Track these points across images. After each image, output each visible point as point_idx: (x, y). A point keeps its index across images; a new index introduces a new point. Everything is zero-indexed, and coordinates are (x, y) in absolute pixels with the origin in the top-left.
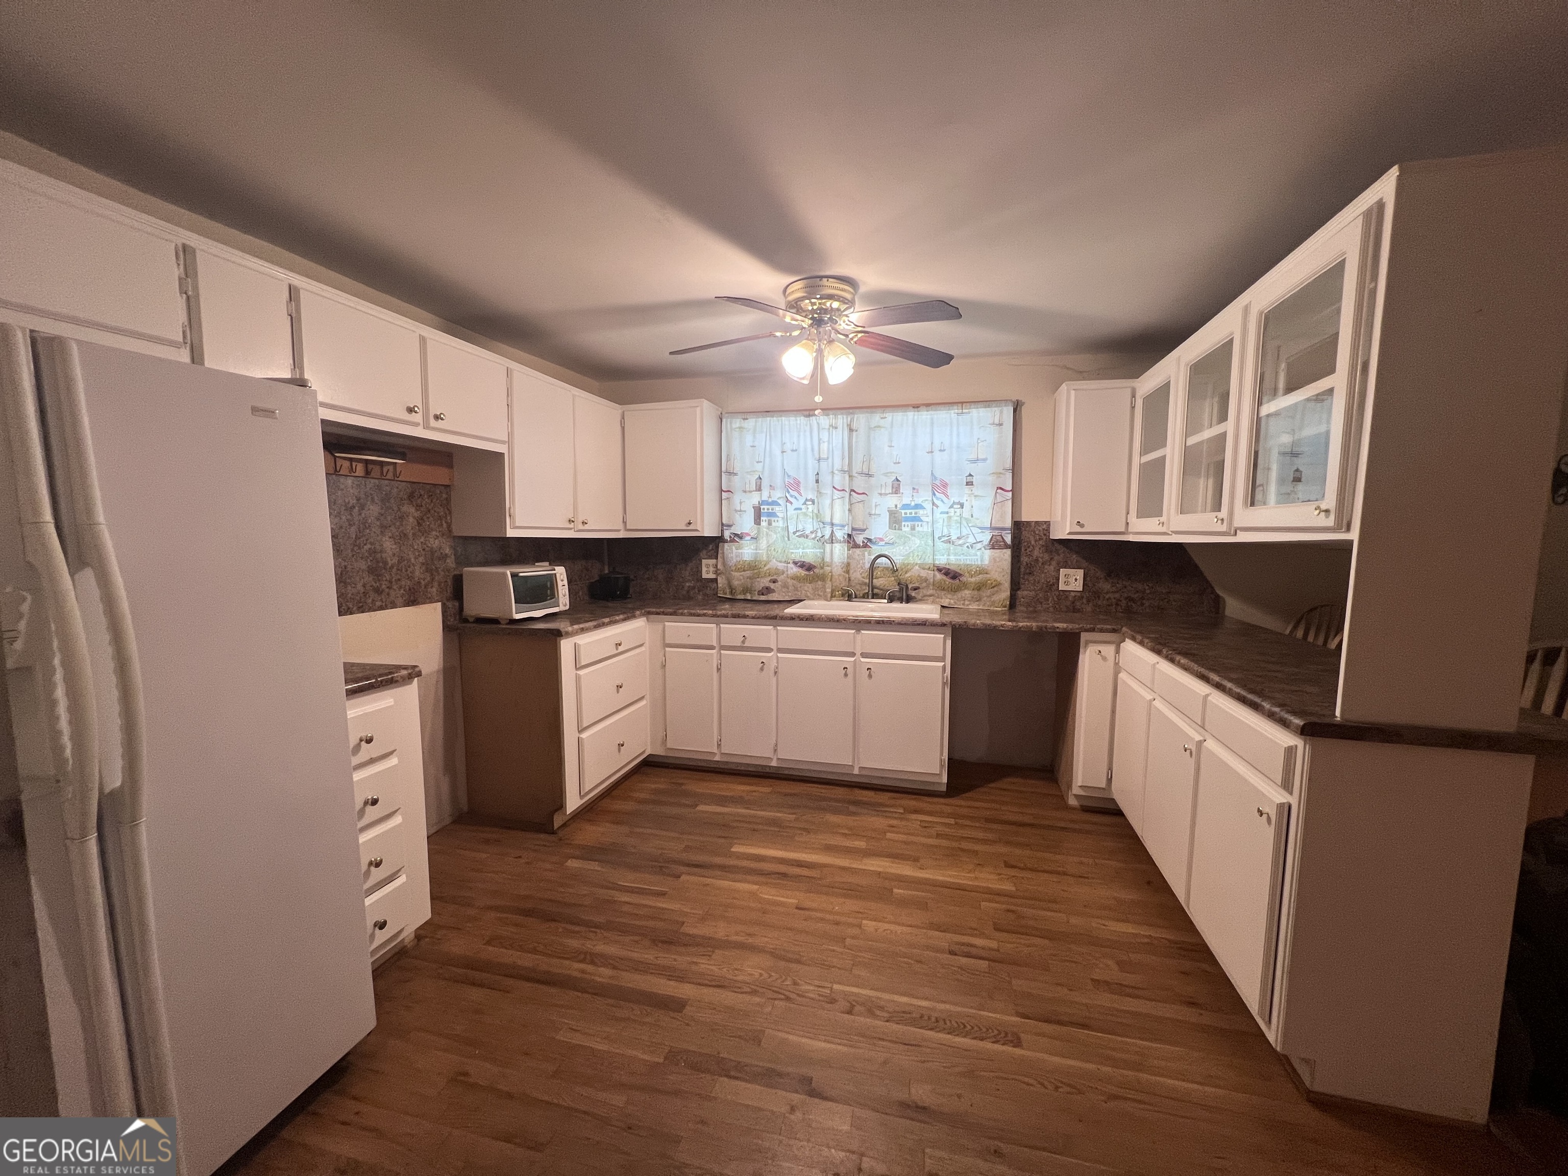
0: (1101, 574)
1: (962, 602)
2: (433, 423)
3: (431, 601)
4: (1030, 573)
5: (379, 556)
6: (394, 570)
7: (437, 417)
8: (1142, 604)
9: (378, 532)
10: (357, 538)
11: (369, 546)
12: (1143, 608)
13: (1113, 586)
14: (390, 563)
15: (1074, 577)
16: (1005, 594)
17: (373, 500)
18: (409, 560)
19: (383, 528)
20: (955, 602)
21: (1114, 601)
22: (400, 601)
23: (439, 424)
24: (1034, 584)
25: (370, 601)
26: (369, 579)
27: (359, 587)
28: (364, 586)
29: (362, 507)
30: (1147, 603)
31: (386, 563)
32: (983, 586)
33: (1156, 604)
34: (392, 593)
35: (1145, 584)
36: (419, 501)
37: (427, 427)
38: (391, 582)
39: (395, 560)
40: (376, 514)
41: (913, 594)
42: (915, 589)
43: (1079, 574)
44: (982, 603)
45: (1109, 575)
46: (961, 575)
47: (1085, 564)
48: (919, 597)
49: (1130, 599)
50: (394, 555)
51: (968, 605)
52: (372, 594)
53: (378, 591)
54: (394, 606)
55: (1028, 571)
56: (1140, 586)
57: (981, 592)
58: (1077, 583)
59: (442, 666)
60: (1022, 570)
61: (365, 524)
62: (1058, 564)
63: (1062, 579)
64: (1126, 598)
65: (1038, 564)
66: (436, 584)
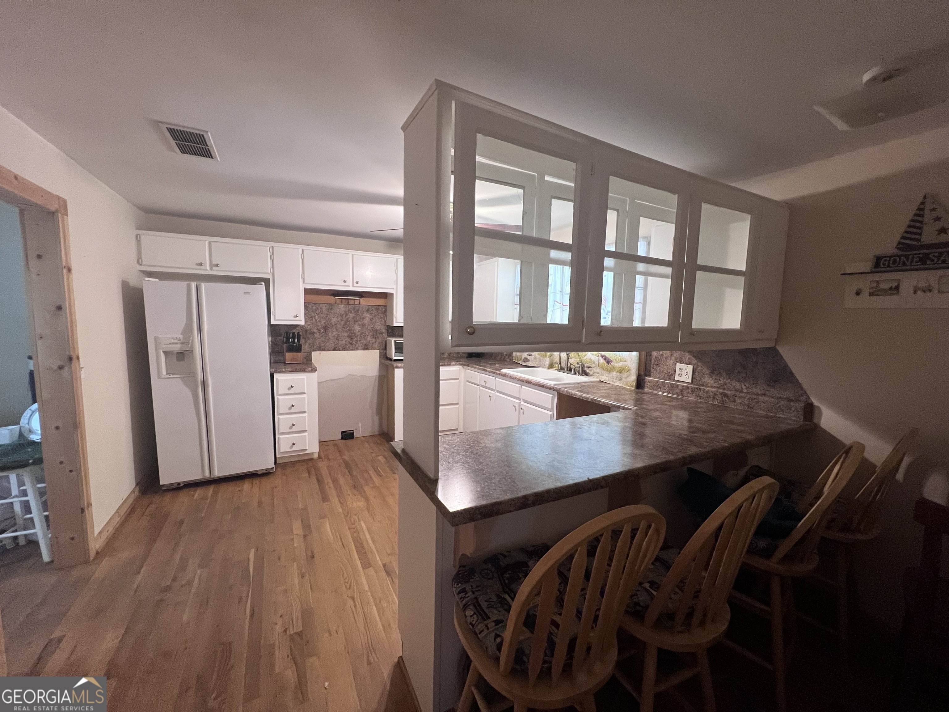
0: (706, 371)
1: (612, 380)
2: (355, 285)
3: (375, 349)
4: (658, 365)
5: (352, 331)
6: (359, 337)
7: (357, 283)
8: (735, 401)
9: (353, 323)
10: (344, 325)
11: (349, 328)
12: (736, 404)
13: (716, 382)
14: (357, 334)
15: (686, 371)
16: (633, 378)
17: (351, 312)
18: (365, 334)
19: (355, 322)
20: (609, 379)
21: (711, 394)
22: (360, 348)
23: (358, 285)
24: (659, 373)
25: (348, 347)
26: (348, 339)
27: (344, 342)
28: (346, 341)
29: (347, 315)
30: (739, 401)
31: (355, 334)
32: (623, 369)
33: (746, 402)
34: (357, 345)
35: (743, 384)
36: (372, 312)
37: (353, 286)
38: (357, 341)
39: (360, 333)
40: (352, 317)
41: (588, 370)
42: (589, 367)
43: (690, 368)
44: (622, 382)
45: (713, 372)
46: (611, 361)
47: (695, 362)
48: (591, 373)
49: (725, 395)
50: (359, 331)
51: (615, 382)
52: (349, 345)
53: (351, 344)
54: (357, 349)
55: (656, 363)
56: (738, 385)
57: (622, 375)
58: (687, 376)
59: (378, 374)
60: (653, 361)
61: (347, 320)
62: (676, 359)
63: (677, 372)
64: (721, 394)
65: (663, 358)
66: (377, 343)
